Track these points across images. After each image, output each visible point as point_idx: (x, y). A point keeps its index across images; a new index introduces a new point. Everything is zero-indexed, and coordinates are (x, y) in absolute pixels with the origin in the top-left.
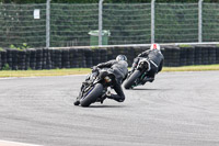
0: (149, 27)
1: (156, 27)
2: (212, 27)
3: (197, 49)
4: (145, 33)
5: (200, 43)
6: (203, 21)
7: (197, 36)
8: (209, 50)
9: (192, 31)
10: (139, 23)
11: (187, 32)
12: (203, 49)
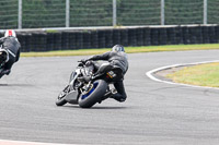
0: (16, 13)
1: (24, 12)
2: (80, 12)
3: (64, 34)
4: (12, 18)
5: (67, 28)
6: (71, 6)
7: (64, 22)
8: (76, 35)
9: (59, 17)
10: (7, 9)
11: (54, 18)
12: (70, 34)
